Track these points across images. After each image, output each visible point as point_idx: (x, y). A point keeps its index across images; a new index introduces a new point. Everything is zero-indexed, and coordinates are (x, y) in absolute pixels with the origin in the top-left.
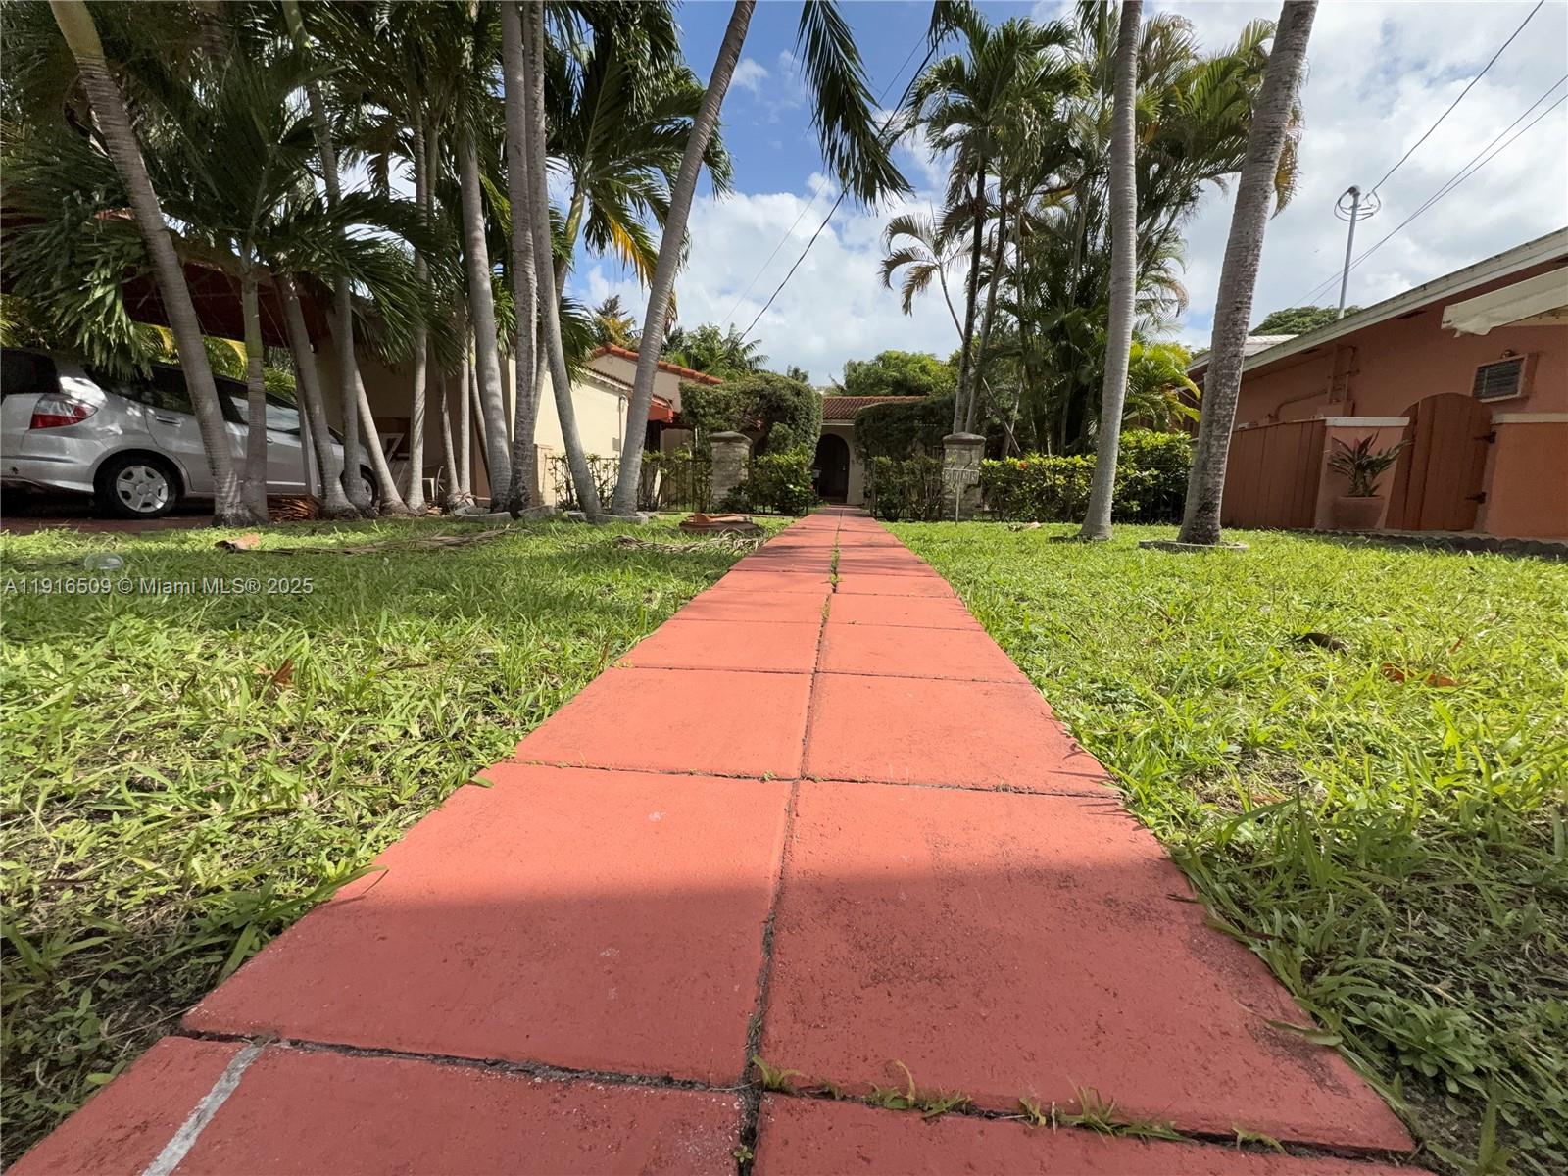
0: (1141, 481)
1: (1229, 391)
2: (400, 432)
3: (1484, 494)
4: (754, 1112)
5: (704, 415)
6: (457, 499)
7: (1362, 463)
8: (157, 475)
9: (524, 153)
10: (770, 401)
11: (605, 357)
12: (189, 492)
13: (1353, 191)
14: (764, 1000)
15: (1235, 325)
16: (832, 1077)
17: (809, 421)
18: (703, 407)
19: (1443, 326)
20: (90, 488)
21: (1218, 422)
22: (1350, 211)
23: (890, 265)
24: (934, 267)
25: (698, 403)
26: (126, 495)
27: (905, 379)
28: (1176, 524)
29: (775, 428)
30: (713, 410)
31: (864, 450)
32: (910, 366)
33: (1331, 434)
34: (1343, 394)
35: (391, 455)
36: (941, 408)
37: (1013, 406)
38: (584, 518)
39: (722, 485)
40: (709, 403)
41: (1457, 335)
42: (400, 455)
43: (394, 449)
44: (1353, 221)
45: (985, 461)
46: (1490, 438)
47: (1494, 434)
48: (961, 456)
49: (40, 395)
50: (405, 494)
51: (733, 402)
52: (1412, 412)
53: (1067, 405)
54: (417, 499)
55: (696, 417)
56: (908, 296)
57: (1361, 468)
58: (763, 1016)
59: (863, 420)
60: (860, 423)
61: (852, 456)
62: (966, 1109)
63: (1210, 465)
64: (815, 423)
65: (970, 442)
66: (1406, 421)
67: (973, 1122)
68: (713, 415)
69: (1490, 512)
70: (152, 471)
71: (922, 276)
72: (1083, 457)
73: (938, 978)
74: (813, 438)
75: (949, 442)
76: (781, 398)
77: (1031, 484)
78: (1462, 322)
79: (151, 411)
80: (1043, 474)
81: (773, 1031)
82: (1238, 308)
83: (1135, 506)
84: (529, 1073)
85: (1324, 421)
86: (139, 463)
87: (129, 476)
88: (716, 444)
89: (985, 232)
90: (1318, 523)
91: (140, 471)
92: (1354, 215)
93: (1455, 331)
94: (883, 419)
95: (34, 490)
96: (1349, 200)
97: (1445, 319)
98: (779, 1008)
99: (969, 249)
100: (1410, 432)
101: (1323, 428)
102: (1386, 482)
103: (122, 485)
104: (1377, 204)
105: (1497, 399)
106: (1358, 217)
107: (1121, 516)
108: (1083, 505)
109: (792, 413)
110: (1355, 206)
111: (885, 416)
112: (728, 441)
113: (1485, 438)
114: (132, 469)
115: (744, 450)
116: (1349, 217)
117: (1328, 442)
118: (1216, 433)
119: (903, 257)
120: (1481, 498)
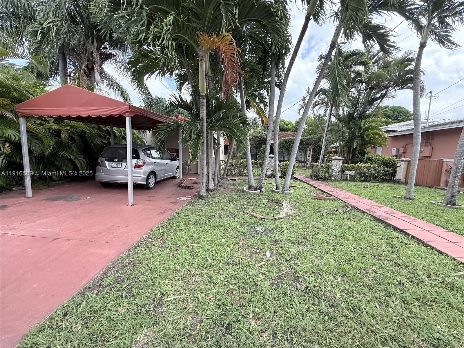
2: (175, 152)
13: (431, 92)
20: (145, 183)
26: (150, 183)
33: (446, 163)
34: (429, 145)
45: (345, 165)
49: (137, 160)
59: (282, 143)
63: (455, 186)
65: (340, 159)
70: (153, 176)
77: (358, 171)
80: (361, 168)
85: (443, 160)
86: (151, 174)
87: (150, 178)
90: (441, 185)
92: (431, 98)
94: (288, 143)
96: (430, 94)
103: (149, 181)
110: (431, 96)
112: (272, 157)
114: (150, 176)
116: (430, 99)
117: (444, 165)
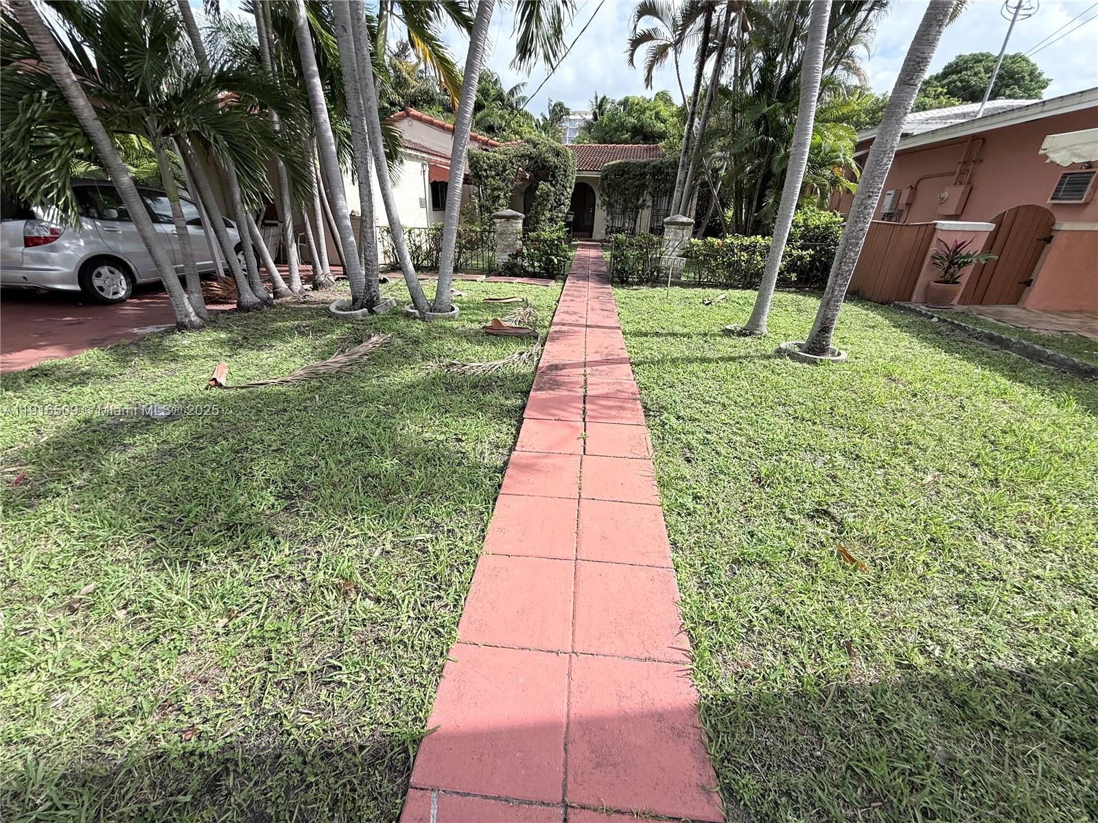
0: (801, 258)
1: (853, 254)
3: (1031, 280)
4: (566, 813)
5: (487, 177)
6: (322, 278)
7: (954, 258)
8: (117, 271)
9: (350, 30)
10: (536, 162)
11: (406, 121)
12: (140, 281)
14: (565, 773)
15: (865, 208)
16: (585, 802)
17: (566, 176)
18: (486, 170)
19: (1041, 152)
20: (77, 288)
21: (842, 275)
22: (1014, 11)
23: (636, 43)
24: (670, 45)
25: (482, 167)
26: (101, 289)
27: (642, 126)
28: (819, 298)
29: (540, 186)
30: (493, 173)
31: (607, 199)
32: (648, 113)
33: (938, 235)
34: (966, 179)
35: (260, 223)
36: (667, 167)
37: (722, 167)
38: (418, 315)
39: (504, 251)
40: (490, 167)
41: (1048, 161)
42: (266, 222)
43: (262, 218)
44: (1013, 21)
45: (692, 240)
46: (1049, 240)
47: (1052, 237)
48: (676, 234)
49: (24, 221)
50: (288, 279)
51: (509, 165)
52: (999, 221)
53: (760, 180)
54: (297, 284)
55: (480, 179)
56: (650, 71)
57: (952, 263)
58: (566, 779)
59: (607, 175)
60: (605, 178)
61: (598, 202)
62: (618, 812)
63: (832, 303)
64: (570, 178)
65: (683, 224)
66: (992, 227)
67: (619, 815)
68: (493, 177)
69: (1032, 293)
70: (113, 269)
71: (660, 53)
72: (763, 237)
73: (615, 765)
74: (569, 190)
75: (668, 223)
76: (544, 160)
77: (723, 257)
78: (1054, 152)
79: (98, 223)
80: (732, 251)
81: (569, 786)
82: (870, 196)
83: (794, 277)
84: (509, 802)
85: (936, 224)
86: (102, 265)
87: (99, 275)
88: (499, 220)
89: (714, 16)
90: (914, 298)
91: (105, 270)
92: (1016, 15)
93: (1047, 157)
94: (622, 175)
95: (42, 291)
97: (1043, 147)
98: (570, 778)
99: (700, 29)
100: (993, 236)
101: (934, 229)
102: (966, 274)
103: (97, 282)
104: (1036, 6)
105: (1067, 202)
106: (1019, 17)
107: (783, 284)
108: (759, 275)
109: (553, 171)
110: (1019, 7)
111: (624, 173)
112: (508, 218)
113: (1045, 239)
114: (99, 269)
115: (519, 225)
116: (1011, 17)
117: (935, 241)
118: (839, 282)
119: (647, 37)
120: (1028, 283)
